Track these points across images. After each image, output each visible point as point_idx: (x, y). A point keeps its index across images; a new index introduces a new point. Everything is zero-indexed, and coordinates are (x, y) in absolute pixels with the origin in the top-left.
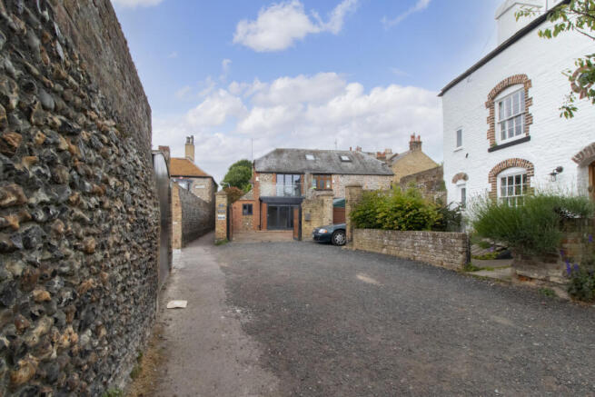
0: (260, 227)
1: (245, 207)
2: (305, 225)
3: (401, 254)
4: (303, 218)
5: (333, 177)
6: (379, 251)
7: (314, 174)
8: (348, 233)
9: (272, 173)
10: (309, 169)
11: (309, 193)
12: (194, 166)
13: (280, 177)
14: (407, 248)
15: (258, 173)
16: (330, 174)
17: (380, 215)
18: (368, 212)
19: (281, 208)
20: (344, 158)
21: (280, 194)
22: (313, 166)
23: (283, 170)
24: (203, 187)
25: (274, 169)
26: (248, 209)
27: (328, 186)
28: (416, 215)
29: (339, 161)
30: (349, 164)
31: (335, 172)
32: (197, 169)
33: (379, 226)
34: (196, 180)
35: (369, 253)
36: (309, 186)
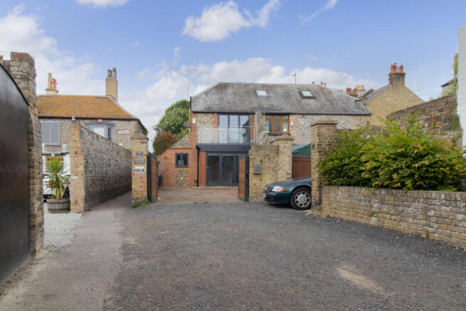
0: (197, 183)
1: (178, 157)
2: (253, 181)
3: (403, 227)
4: (251, 171)
5: (292, 118)
6: (364, 221)
7: (267, 114)
8: (314, 192)
9: (213, 113)
10: (261, 108)
11: (260, 138)
12: (116, 106)
13: (223, 118)
14: (415, 217)
15: (196, 113)
16: (288, 114)
17: (368, 166)
18: (347, 161)
19: (225, 158)
20: (306, 94)
21: (223, 140)
22: (266, 104)
23: (227, 109)
24: (128, 132)
25: (215, 108)
26: (182, 159)
27: (285, 130)
28: (430, 166)
29: (299, 98)
30: (312, 101)
31: (294, 111)
32: (120, 110)
33: (365, 183)
34: (118, 123)
35: (348, 222)
36: (261, 130)
